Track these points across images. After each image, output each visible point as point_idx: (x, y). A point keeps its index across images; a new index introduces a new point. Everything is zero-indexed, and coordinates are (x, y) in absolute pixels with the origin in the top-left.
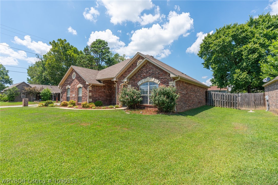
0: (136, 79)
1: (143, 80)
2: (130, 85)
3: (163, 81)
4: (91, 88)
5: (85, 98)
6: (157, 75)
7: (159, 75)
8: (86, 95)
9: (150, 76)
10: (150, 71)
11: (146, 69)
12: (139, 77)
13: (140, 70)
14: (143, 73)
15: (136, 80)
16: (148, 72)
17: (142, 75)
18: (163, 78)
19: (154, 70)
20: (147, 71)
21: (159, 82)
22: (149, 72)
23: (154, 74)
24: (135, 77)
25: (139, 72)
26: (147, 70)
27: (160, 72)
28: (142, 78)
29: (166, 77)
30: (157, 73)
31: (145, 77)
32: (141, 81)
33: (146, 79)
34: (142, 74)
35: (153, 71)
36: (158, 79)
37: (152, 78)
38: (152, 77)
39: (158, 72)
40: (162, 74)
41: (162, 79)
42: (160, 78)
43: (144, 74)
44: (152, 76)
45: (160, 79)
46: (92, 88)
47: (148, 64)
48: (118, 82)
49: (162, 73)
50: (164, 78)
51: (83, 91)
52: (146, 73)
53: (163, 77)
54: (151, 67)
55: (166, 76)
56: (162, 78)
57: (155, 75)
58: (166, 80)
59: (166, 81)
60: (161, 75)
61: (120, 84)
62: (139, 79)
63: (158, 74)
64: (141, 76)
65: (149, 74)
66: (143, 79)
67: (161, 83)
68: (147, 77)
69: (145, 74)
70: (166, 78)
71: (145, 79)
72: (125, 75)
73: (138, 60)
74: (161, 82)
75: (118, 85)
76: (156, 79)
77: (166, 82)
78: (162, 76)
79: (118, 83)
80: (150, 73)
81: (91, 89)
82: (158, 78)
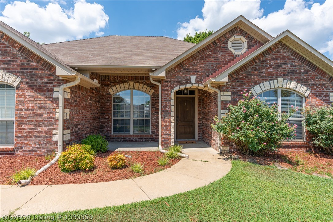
0: (247, 79)
1: (267, 83)
2: (230, 93)
3: (315, 89)
4: (69, 90)
5: (39, 129)
6: (302, 75)
7: (308, 75)
8: (41, 115)
9: (286, 75)
10: (285, 64)
11: (274, 59)
12: (255, 75)
13: (259, 59)
14: (266, 66)
15: (247, 82)
16: (281, 66)
17: (264, 70)
18: (316, 85)
19: (296, 64)
20: (278, 63)
21: (308, 93)
22: (284, 66)
23: (297, 73)
24: (244, 75)
25: (256, 63)
26: (278, 61)
27: (309, 71)
28: (264, 79)
29: (324, 82)
30: (302, 71)
31: (271, 77)
32: (261, 84)
33: (275, 81)
34: (264, 68)
35: (293, 66)
36: (305, 85)
37: (289, 82)
38: (291, 80)
39: (304, 69)
40: (314, 75)
41: (313, 84)
42: (310, 82)
43: (269, 70)
44: (291, 78)
45: (309, 85)
46: (71, 90)
47: (280, 48)
48: (166, 82)
49: (315, 73)
50: (319, 85)
51: (21, 102)
52: (274, 68)
53: (317, 82)
54: (288, 57)
55: (324, 80)
56: (313, 82)
57: (297, 75)
58: (323, 89)
59: (323, 92)
60: (312, 78)
61: (173, 88)
62: (256, 79)
63: (306, 73)
64: (262, 72)
65: (284, 71)
66: (266, 80)
67: (313, 94)
68: (279, 79)
69: (271, 70)
70: (323, 85)
71: (272, 82)
72: (192, 65)
73: (232, 36)
74: (311, 92)
75: (167, 90)
76: (299, 85)
77: (323, 94)
78: (314, 80)
79: (166, 86)
80: (285, 68)
81: (69, 97)
82: (305, 83)
